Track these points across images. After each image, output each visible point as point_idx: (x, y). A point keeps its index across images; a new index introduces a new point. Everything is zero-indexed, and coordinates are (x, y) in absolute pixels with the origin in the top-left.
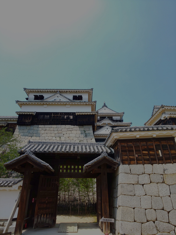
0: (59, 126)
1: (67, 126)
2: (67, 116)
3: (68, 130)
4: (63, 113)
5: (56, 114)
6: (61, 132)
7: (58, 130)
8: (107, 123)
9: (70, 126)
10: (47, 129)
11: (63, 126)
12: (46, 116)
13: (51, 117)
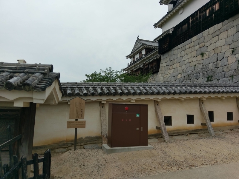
0: (200, 35)
1: (212, 29)
2: (210, 9)
3: (214, 35)
4: (202, 8)
5: (194, 16)
6: (204, 43)
7: (200, 42)
9: (216, 26)
10: (187, 47)
11: (206, 32)
12: (184, 27)
13: (189, 25)
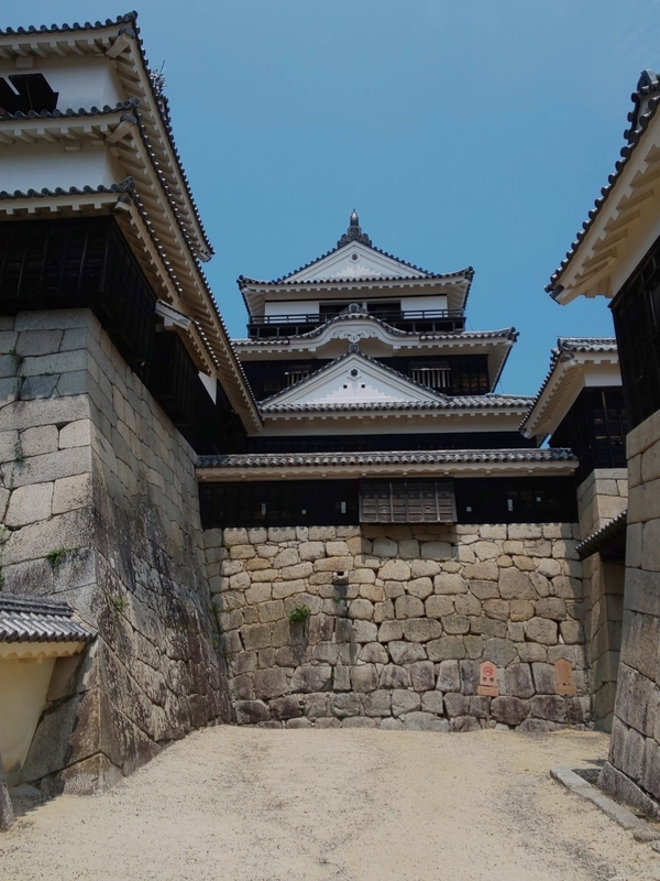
8: (354, 339)
